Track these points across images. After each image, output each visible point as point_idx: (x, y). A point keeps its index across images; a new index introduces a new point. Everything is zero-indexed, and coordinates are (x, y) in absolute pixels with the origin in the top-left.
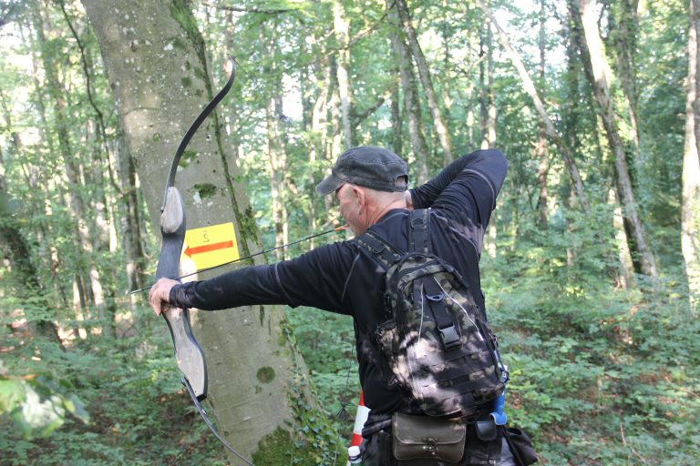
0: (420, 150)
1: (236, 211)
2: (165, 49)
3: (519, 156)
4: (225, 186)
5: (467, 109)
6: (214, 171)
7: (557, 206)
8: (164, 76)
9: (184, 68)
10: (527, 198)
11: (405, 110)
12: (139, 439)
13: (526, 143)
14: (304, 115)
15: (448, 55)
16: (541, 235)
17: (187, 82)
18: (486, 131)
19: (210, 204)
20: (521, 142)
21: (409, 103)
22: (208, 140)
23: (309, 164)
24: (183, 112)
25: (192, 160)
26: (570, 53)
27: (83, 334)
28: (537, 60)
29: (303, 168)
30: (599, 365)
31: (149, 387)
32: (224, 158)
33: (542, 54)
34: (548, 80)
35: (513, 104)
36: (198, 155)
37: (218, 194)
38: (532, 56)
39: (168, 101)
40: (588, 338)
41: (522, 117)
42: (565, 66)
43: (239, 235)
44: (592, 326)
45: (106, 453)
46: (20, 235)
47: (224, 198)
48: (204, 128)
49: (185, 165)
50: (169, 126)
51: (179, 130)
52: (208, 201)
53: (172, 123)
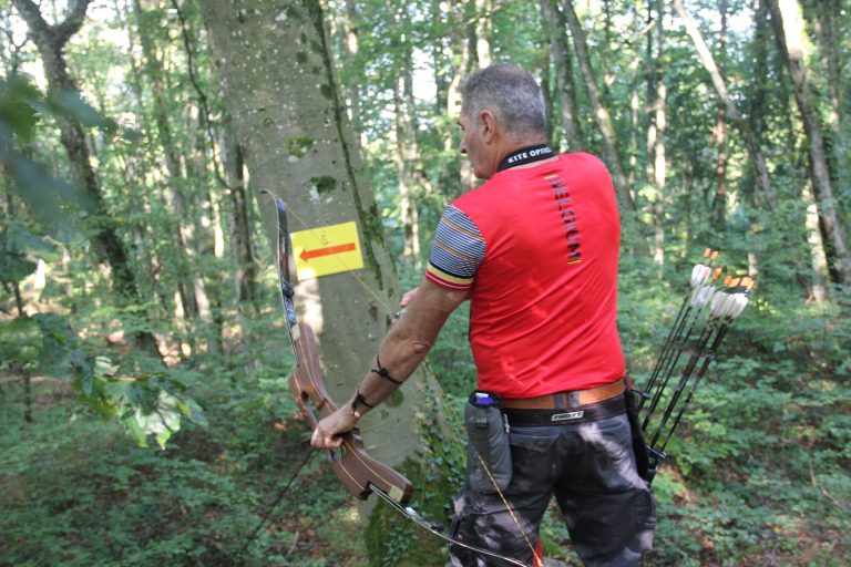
0: (575, 137)
1: (359, 208)
2: (278, 19)
3: (692, 143)
4: (347, 179)
5: (632, 87)
6: (334, 162)
7: (737, 204)
8: (276, 51)
9: (298, 41)
10: (702, 194)
11: (556, 89)
12: (250, 469)
13: (701, 128)
14: (438, 96)
15: (608, 23)
16: (717, 238)
17: (302, 58)
18: (653, 114)
19: (329, 200)
20: (695, 127)
21: (561, 81)
22: (326, 125)
23: (444, 154)
24: (298, 93)
25: (309, 149)
26: (758, 18)
27: (187, 350)
28: (717, 27)
29: (436, 159)
30: (786, 391)
31: (261, 411)
32: (345, 147)
33: (724, 20)
34: (730, 51)
35: (687, 80)
36: (315, 143)
37: (338, 189)
38: (711, 23)
39: (281, 80)
40: (772, 360)
41: (697, 96)
42: (751, 34)
43: (362, 236)
44: (777, 344)
45: (214, 482)
46: (116, 237)
47: (345, 193)
48: (322, 112)
49: (300, 155)
50: (282, 109)
51: (294, 114)
52: (326, 197)
53: (285, 106)
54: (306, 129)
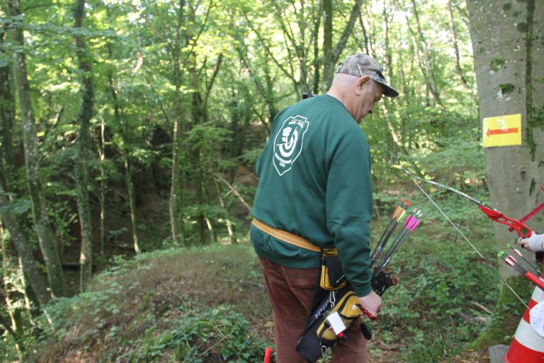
1: (528, 105)
4: (524, 85)
6: (516, 74)
8: (491, 5)
17: (508, 7)
19: (508, 99)
22: (516, 50)
24: (501, 30)
25: (502, 66)
32: (529, 64)
36: (506, 62)
37: (515, 92)
39: (492, 23)
43: (526, 124)
47: (520, 95)
48: (515, 41)
49: (496, 70)
50: (490, 41)
51: (497, 44)
52: (506, 97)
53: (493, 39)
54: (502, 53)
